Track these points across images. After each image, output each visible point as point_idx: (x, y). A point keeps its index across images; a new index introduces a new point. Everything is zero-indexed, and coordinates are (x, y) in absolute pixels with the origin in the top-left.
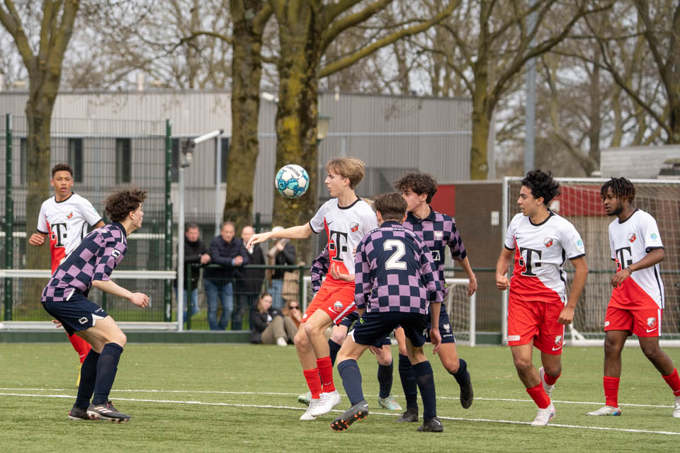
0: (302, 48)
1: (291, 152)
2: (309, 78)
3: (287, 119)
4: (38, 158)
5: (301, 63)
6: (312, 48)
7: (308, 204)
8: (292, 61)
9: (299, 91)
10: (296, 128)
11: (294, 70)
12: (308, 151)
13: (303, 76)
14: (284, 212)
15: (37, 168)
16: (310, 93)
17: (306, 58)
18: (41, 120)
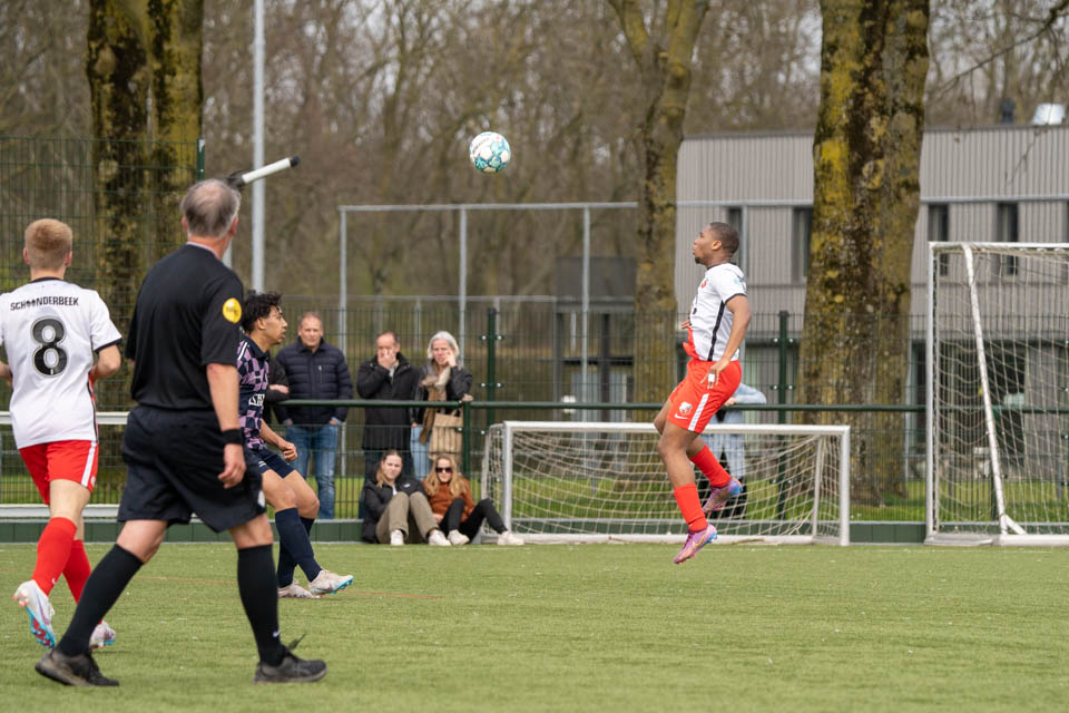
0: (854, 16)
1: (832, 204)
2: (868, 71)
3: (827, 144)
4: (651, 222)
5: (851, 45)
6: (873, 17)
7: (864, 294)
8: (837, 41)
9: (847, 93)
10: (842, 159)
11: (840, 56)
12: (863, 201)
13: (858, 67)
14: (820, 309)
15: (650, 238)
16: (869, 96)
17: (861, 35)
18: (657, 157)
